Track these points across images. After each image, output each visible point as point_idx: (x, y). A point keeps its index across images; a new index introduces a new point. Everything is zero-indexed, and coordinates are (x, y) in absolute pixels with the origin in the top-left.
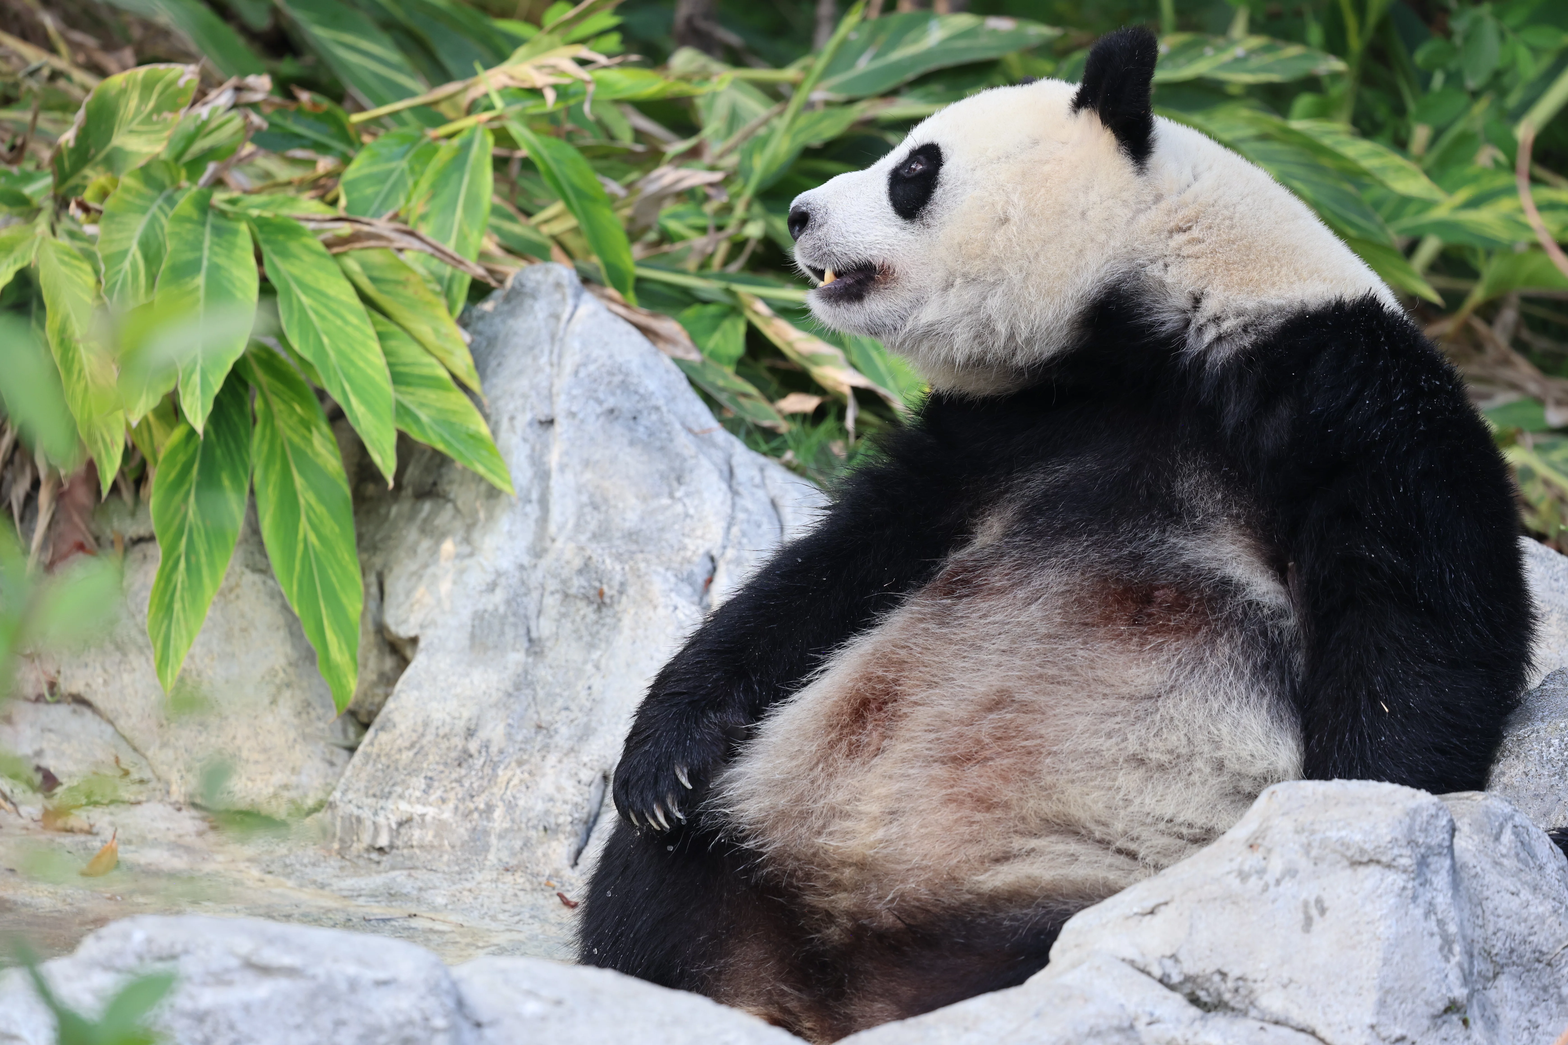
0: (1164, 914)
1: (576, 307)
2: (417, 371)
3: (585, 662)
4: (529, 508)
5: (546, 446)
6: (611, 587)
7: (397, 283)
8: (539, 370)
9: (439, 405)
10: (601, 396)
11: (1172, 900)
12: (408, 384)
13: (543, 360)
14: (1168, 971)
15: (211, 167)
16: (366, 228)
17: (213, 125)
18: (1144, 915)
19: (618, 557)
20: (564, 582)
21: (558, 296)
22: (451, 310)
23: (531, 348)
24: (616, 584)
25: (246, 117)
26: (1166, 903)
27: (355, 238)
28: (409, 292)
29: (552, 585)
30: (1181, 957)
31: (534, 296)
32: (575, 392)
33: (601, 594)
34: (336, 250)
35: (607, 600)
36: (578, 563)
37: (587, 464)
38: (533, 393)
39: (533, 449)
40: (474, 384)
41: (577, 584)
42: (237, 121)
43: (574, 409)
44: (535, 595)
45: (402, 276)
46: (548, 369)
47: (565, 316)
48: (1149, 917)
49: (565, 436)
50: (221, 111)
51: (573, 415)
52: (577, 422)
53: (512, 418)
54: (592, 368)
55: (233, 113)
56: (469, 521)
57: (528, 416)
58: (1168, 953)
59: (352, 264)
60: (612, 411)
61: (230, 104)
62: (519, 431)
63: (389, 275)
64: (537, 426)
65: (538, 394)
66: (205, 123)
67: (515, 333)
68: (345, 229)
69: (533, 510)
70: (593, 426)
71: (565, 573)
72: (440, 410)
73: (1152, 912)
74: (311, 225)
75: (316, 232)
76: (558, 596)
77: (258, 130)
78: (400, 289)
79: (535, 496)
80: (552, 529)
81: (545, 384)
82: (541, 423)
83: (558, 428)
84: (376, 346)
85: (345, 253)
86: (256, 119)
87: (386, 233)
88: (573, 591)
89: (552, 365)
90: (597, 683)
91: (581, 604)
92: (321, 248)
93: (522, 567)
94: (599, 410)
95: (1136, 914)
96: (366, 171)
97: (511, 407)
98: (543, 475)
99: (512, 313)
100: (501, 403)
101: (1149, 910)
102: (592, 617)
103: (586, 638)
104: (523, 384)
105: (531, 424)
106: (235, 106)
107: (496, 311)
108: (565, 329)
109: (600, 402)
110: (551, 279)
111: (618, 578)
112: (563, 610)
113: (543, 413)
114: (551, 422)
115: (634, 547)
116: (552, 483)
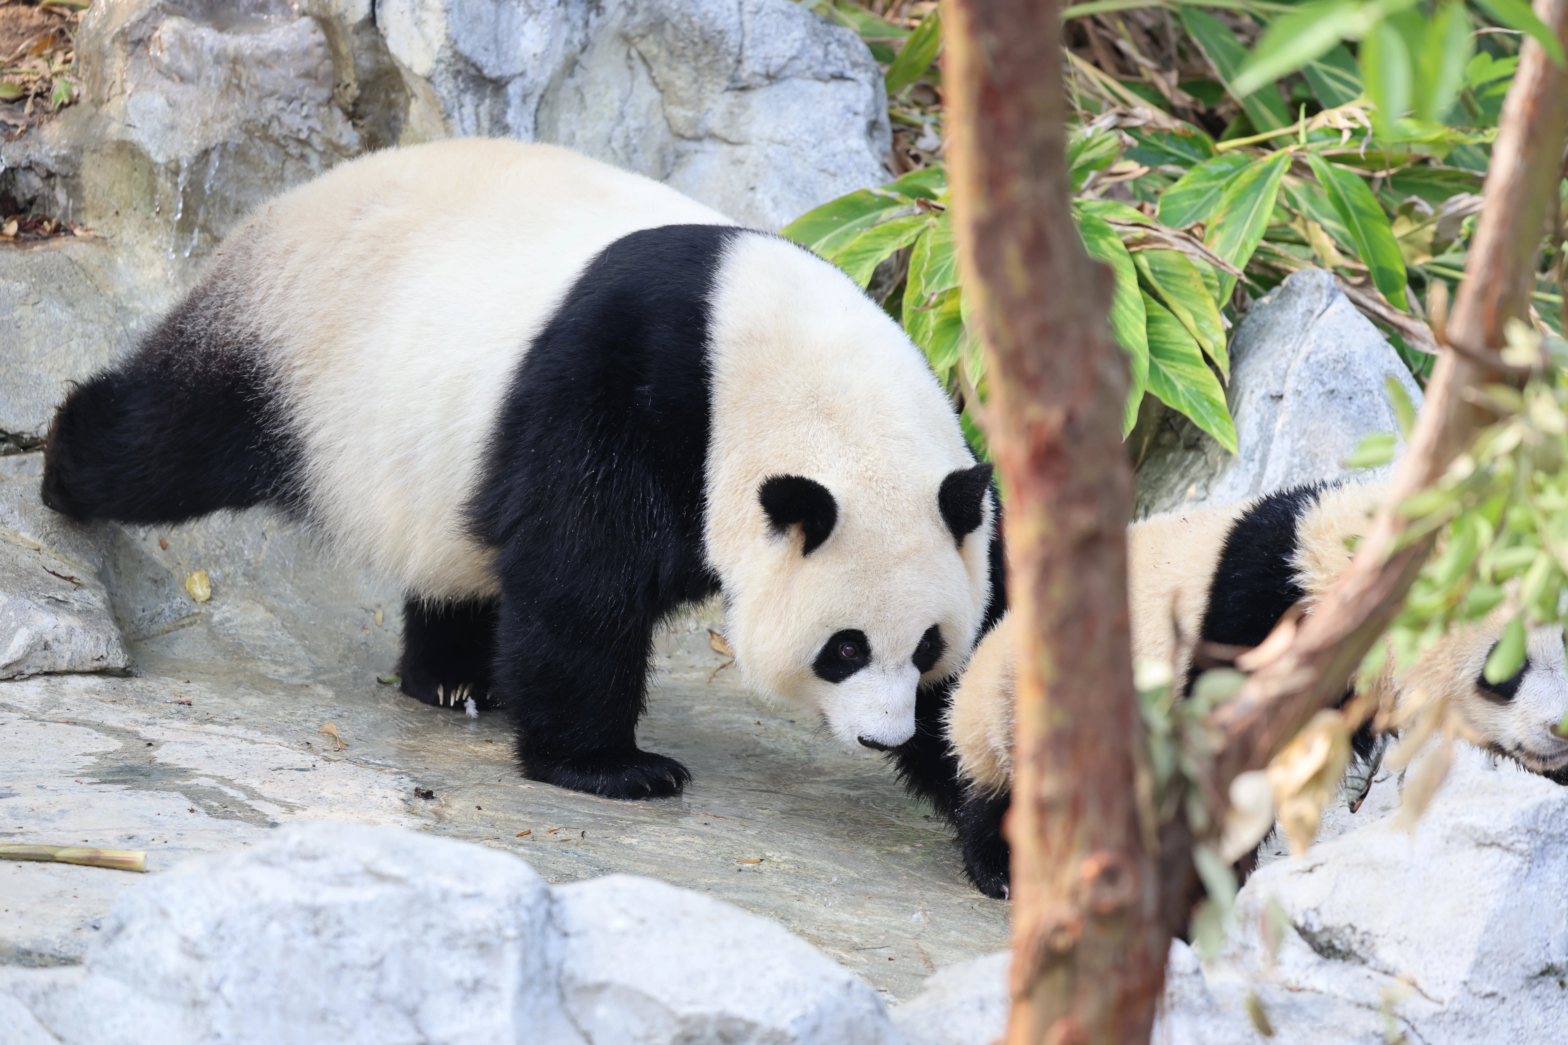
0: (1319, 872)
1: (1328, 305)
2: (1181, 349)
4: (1250, 465)
5: (1274, 417)
7: (1183, 277)
8: (1284, 354)
9: (1192, 377)
10: (1326, 379)
11: (1327, 862)
12: (1173, 359)
13: (1289, 347)
14: (1311, 920)
15: (1092, 174)
16: (1155, 234)
17: (1095, 141)
18: (1304, 872)
21: (1317, 295)
22: (1218, 302)
23: (1284, 336)
25: (1121, 137)
26: (1322, 865)
27: (1146, 240)
28: (1191, 286)
30: (1324, 910)
31: (1299, 295)
32: (1303, 374)
34: (1133, 249)
37: (1304, 433)
38: (1271, 373)
39: (1263, 418)
40: (1223, 363)
42: (1113, 139)
43: (1300, 388)
45: (1187, 272)
46: (1290, 354)
47: (1317, 312)
48: (1307, 875)
49: (1290, 409)
50: (1102, 131)
51: (1299, 393)
52: (1301, 398)
53: (1252, 392)
54: (1321, 356)
55: (1112, 133)
56: (1211, 471)
57: (1263, 391)
58: (1312, 906)
59: (1143, 261)
60: (1332, 392)
61: (1111, 126)
62: (1254, 403)
63: (1179, 271)
64: (1268, 399)
65: (1275, 374)
66: (1089, 140)
67: (1278, 324)
68: (1140, 233)
69: (1254, 467)
70: (1314, 403)
72: (1194, 382)
73: (1311, 871)
74: (1117, 228)
75: (1120, 234)
77: (1130, 147)
78: (1185, 283)
79: (1257, 456)
81: (1284, 366)
82: (1272, 397)
83: (1284, 403)
84: (1143, 328)
85: (1140, 252)
86: (1127, 138)
87: (1168, 238)
89: (1293, 351)
92: (1122, 247)
94: (1321, 390)
95: (1298, 871)
96: (1188, 188)
97: (1253, 383)
98: (1267, 439)
99: (1281, 308)
100: (1248, 379)
101: (1308, 868)
104: (1268, 365)
105: (1263, 398)
106: (1115, 128)
107: (1272, 305)
108: (1313, 323)
109: (1323, 384)
110: (1316, 281)
113: (1275, 389)
114: (1281, 397)
116: (1272, 447)
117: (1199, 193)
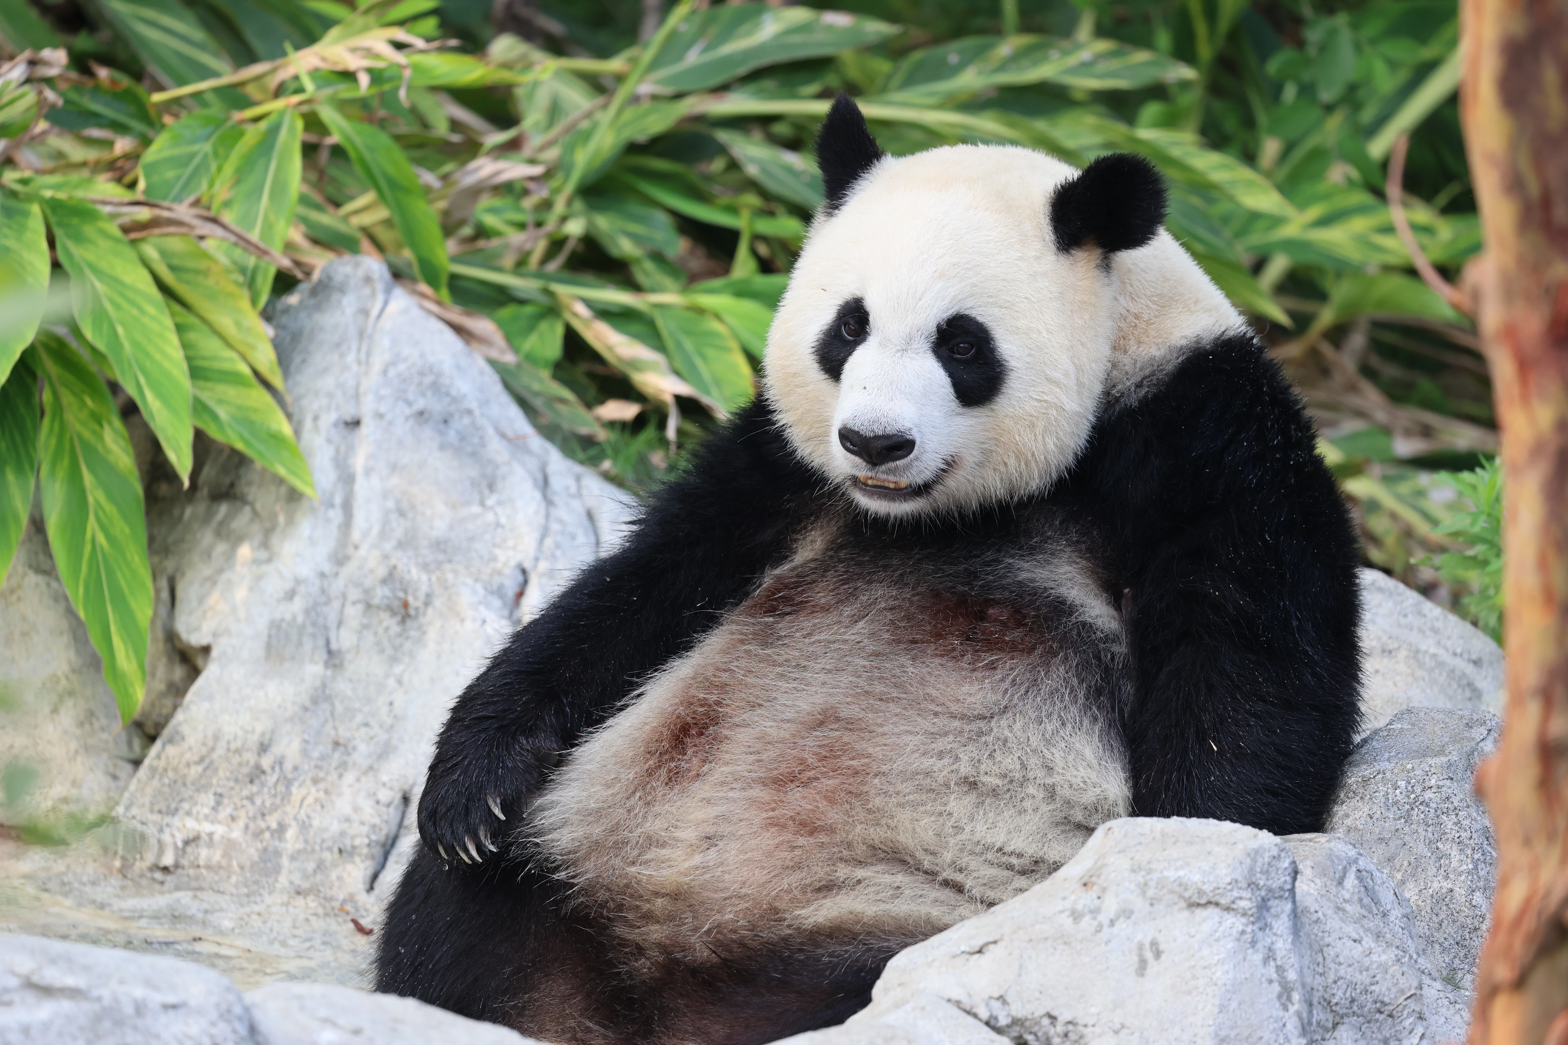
0: (993, 952)
1: (386, 303)
2: (216, 365)
3: (387, 676)
4: (331, 513)
5: (351, 448)
6: (416, 598)
7: (197, 272)
8: (346, 368)
9: (238, 401)
10: (411, 396)
11: (1001, 939)
12: (207, 379)
13: (351, 358)
14: (995, 1013)
16: (166, 214)
17: (5, 99)
18: (972, 953)
19: (425, 567)
20: (367, 591)
21: (367, 291)
22: (254, 302)
23: (338, 345)
24: (421, 595)
25: (40, 93)
26: (995, 942)
27: (154, 223)
28: (210, 282)
29: (354, 594)
30: (1009, 999)
31: (342, 289)
32: (383, 392)
33: (406, 605)
34: (133, 235)
35: (412, 612)
36: (382, 572)
37: (394, 468)
38: (339, 392)
39: (337, 451)
40: (277, 381)
41: (381, 594)
42: (30, 97)
43: (382, 409)
44: (336, 604)
45: (203, 265)
46: (355, 367)
47: (375, 312)
48: (977, 956)
49: (372, 438)
50: (14, 84)
51: (380, 416)
52: (384, 423)
53: (316, 418)
54: (402, 367)
55: (26, 88)
56: (268, 525)
57: (333, 416)
58: (996, 995)
59: (150, 251)
60: (421, 413)
61: (23, 78)
62: (323, 432)
63: (190, 264)
64: (342, 426)
65: (344, 393)
67: (322, 329)
68: (144, 214)
69: (336, 515)
70: (402, 429)
71: (368, 582)
72: (240, 407)
73: (980, 951)
74: (107, 209)
75: (113, 216)
76: (360, 607)
77: (53, 107)
78: (200, 279)
79: (338, 500)
80: (356, 535)
81: (352, 382)
82: (347, 424)
83: (364, 430)
84: (174, 338)
85: (142, 240)
86: (50, 95)
87: (187, 219)
88: (376, 601)
89: (359, 363)
90: (399, 699)
91: (385, 616)
92: (117, 233)
93: (322, 575)
94: (408, 411)
95: (963, 952)
96: (167, 153)
97: (315, 405)
98: (347, 479)
99: (318, 308)
100: (305, 402)
101: (977, 949)
102: (395, 629)
103: (389, 651)
104: (328, 382)
105: (336, 424)
106: (28, 81)
107: (302, 305)
108: (374, 326)
109: (409, 404)
110: (361, 272)
111: (424, 589)
112: (365, 621)
113: (349, 413)
114: (357, 423)
115: (441, 557)
116: (357, 487)
117: (183, 161)
